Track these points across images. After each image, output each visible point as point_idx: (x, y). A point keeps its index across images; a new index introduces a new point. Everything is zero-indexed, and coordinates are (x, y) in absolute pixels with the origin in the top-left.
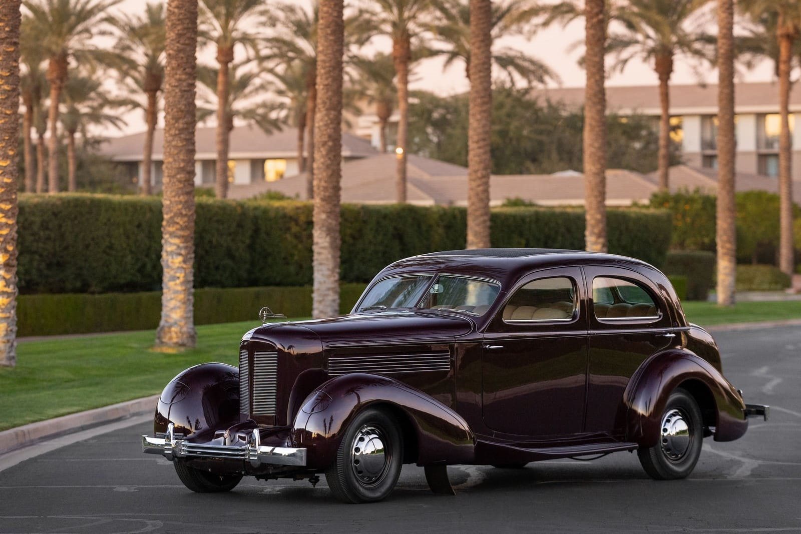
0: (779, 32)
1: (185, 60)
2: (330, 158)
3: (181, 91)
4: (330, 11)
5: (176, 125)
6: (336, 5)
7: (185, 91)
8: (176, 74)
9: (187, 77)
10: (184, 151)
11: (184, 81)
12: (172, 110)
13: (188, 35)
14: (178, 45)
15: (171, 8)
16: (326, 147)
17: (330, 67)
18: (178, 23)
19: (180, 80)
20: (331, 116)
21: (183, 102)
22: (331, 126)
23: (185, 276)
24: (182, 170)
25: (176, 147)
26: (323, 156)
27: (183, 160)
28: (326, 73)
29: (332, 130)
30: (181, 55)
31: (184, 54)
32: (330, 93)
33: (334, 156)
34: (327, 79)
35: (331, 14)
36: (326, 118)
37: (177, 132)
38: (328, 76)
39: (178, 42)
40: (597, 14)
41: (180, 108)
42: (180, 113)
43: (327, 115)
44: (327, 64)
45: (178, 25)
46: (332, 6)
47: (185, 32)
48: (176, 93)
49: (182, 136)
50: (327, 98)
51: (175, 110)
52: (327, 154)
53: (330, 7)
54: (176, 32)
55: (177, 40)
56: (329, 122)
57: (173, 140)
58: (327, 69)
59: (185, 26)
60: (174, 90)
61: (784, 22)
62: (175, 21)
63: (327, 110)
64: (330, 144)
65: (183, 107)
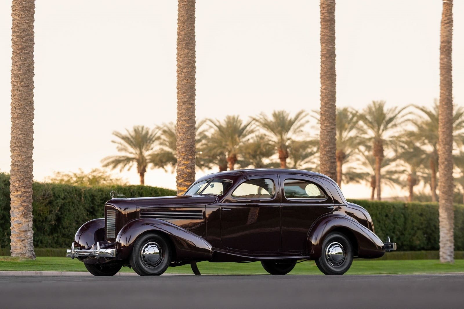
1: (329, 115)
2: (446, 171)
3: (328, 132)
4: (444, 92)
5: (325, 149)
6: (447, 89)
7: (329, 132)
8: (325, 123)
9: (330, 124)
10: (329, 163)
11: (329, 126)
12: (323, 142)
13: (331, 103)
14: (326, 108)
15: (322, 90)
16: (444, 165)
17: (445, 122)
18: (325, 97)
19: (326, 126)
20: (446, 148)
21: (328, 137)
22: (446, 153)
25: (325, 160)
26: (442, 170)
27: (329, 167)
28: (443, 125)
29: (447, 156)
30: (327, 113)
31: (328, 113)
32: (445, 136)
33: (449, 170)
34: (443, 128)
35: (445, 94)
36: (444, 149)
37: (326, 153)
38: (444, 127)
39: (325, 107)
41: (327, 141)
42: (327, 143)
43: (444, 148)
44: (444, 121)
45: (325, 98)
46: (446, 90)
47: (329, 101)
48: (325, 133)
49: (328, 155)
50: (444, 139)
51: (324, 142)
52: (444, 169)
53: (444, 91)
54: (324, 102)
55: (325, 106)
56: (445, 151)
57: (324, 157)
58: (444, 123)
59: (329, 98)
60: (324, 132)
62: (323, 96)
63: (444, 145)
64: (446, 163)
65: (328, 140)
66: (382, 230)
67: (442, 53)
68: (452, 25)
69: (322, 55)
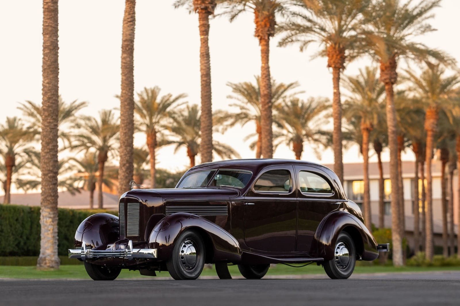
0: (362, 127)
1: (52, 111)
2: (127, 173)
3: (51, 129)
4: (127, 92)
5: (48, 147)
6: (130, 89)
7: (52, 128)
8: (47, 119)
9: (54, 121)
10: (52, 161)
11: (52, 123)
12: (45, 139)
13: (54, 98)
14: (49, 104)
15: (44, 84)
16: (125, 167)
17: (127, 123)
18: (48, 91)
19: (49, 122)
20: (128, 150)
21: (51, 134)
22: (128, 155)
23: (53, 229)
24: (51, 171)
25: (48, 159)
26: (124, 172)
27: (52, 166)
28: (125, 126)
29: (128, 158)
30: (50, 109)
31: (52, 108)
32: (127, 137)
33: (130, 172)
34: (125, 129)
35: (127, 94)
36: (125, 151)
37: (48, 151)
38: (126, 128)
39: (49, 102)
40: (268, 103)
41: (50, 138)
42: (50, 141)
43: (126, 149)
44: (125, 122)
45: (48, 93)
46: (128, 90)
47: (52, 96)
48: (48, 130)
49: (51, 153)
50: (126, 140)
51: (47, 139)
52: (126, 171)
53: (127, 90)
54: (48, 96)
55: (48, 101)
56: (127, 153)
57: (46, 155)
58: (125, 124)
59: (53, 93)
60: (46, 128)
61: (365, 121)
62: (46, 91)
63: (126, 146)
64: (127, 165)
65: (52, 137)
66: (13, 234)
67: (123, 52)
68: (134, 24)
69: (45, 48)
